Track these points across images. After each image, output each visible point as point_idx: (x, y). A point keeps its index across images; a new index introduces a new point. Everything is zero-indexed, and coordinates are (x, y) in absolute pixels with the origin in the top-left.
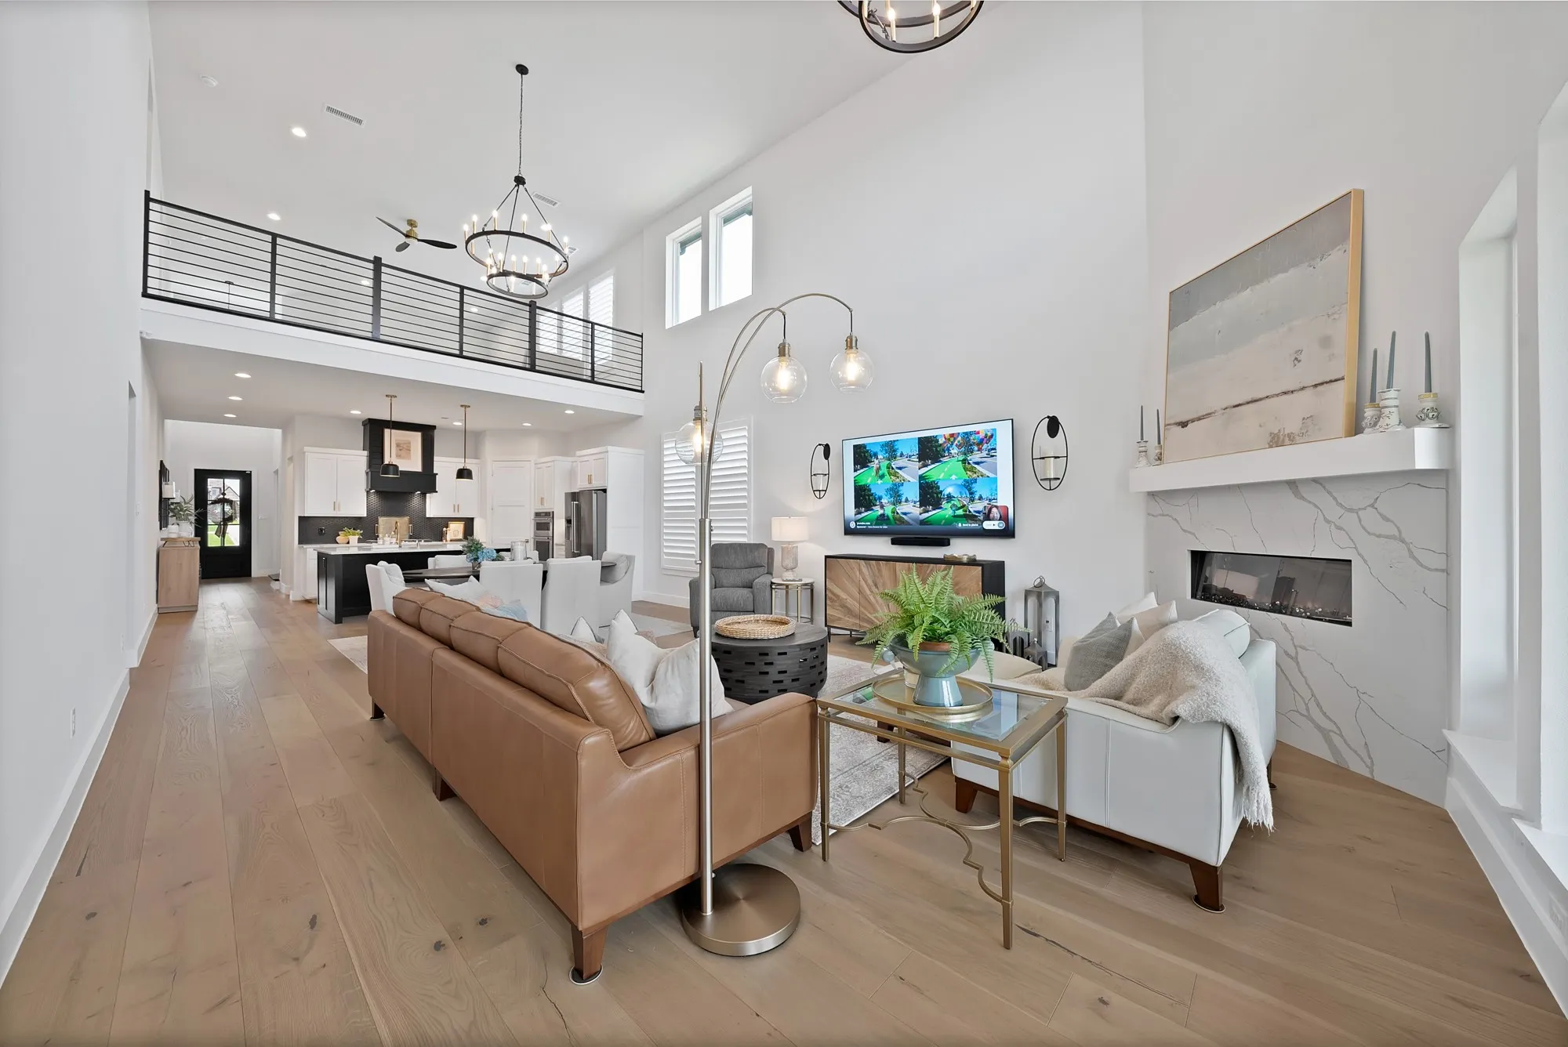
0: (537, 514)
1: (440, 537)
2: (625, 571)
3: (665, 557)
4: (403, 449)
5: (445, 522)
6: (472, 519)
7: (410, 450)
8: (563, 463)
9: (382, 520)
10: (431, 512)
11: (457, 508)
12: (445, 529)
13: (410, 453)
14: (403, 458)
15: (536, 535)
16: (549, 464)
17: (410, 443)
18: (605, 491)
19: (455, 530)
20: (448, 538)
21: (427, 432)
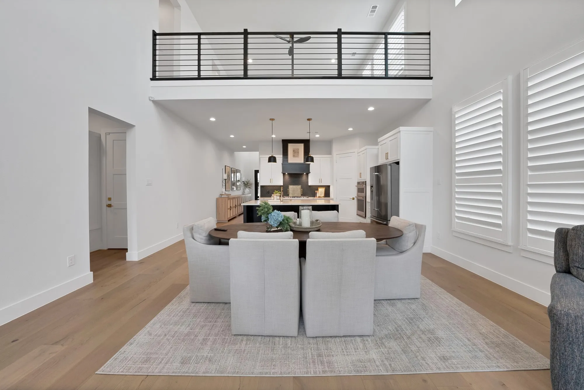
0: (358, 183)
1: (314, 195)
2: (413, 241)
3: (457, 221)
4: (296, 152)
5: (316, 188)
6: (329, 186)
7: (298, 153)
8: (372, 150)
9: (291, 187)
10: (310, 183)
11: (321, 181)
12: (316, 191)
13: (299, 154)
14: (296, 157)
15: (358, 196)
16: (363, 152)
17: (299, 149)
18: (398, 163)
19: (321, 192)
20: (318, 196)
21: (306, 143)
